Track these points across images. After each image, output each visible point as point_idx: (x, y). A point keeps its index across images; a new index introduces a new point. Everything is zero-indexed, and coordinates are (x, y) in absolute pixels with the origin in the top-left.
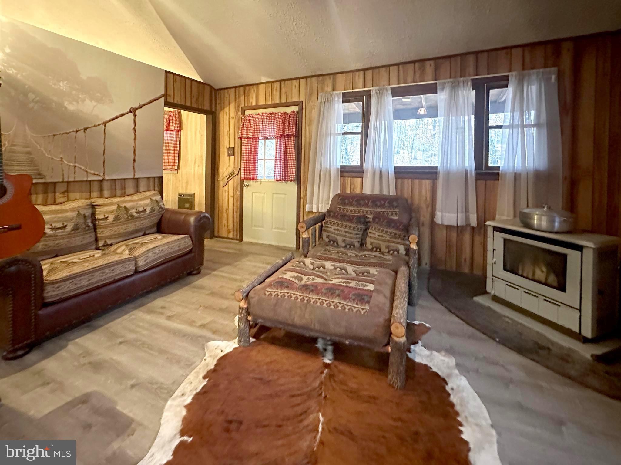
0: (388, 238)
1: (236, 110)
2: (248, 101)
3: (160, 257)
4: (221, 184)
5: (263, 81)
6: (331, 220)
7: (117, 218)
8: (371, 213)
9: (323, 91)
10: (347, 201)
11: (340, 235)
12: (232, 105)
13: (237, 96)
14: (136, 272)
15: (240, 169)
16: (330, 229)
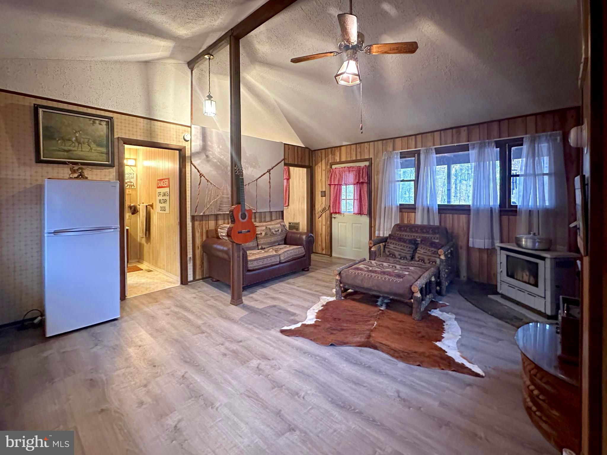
0: (430, 254)
1: (326, 164)
2: (334, 159)
3: (291, 256)
4: (317, 216)
5: (344, 144)
6: (391, 241)
7: (266, 234)
8: (420, 237)
9: (386, 150)
10: (403, 229)
11: (397, 251)
12: (323, 161)
13: (327, 156)
14: (280, 263)
15: (330, 206)
16: (390, 247)
